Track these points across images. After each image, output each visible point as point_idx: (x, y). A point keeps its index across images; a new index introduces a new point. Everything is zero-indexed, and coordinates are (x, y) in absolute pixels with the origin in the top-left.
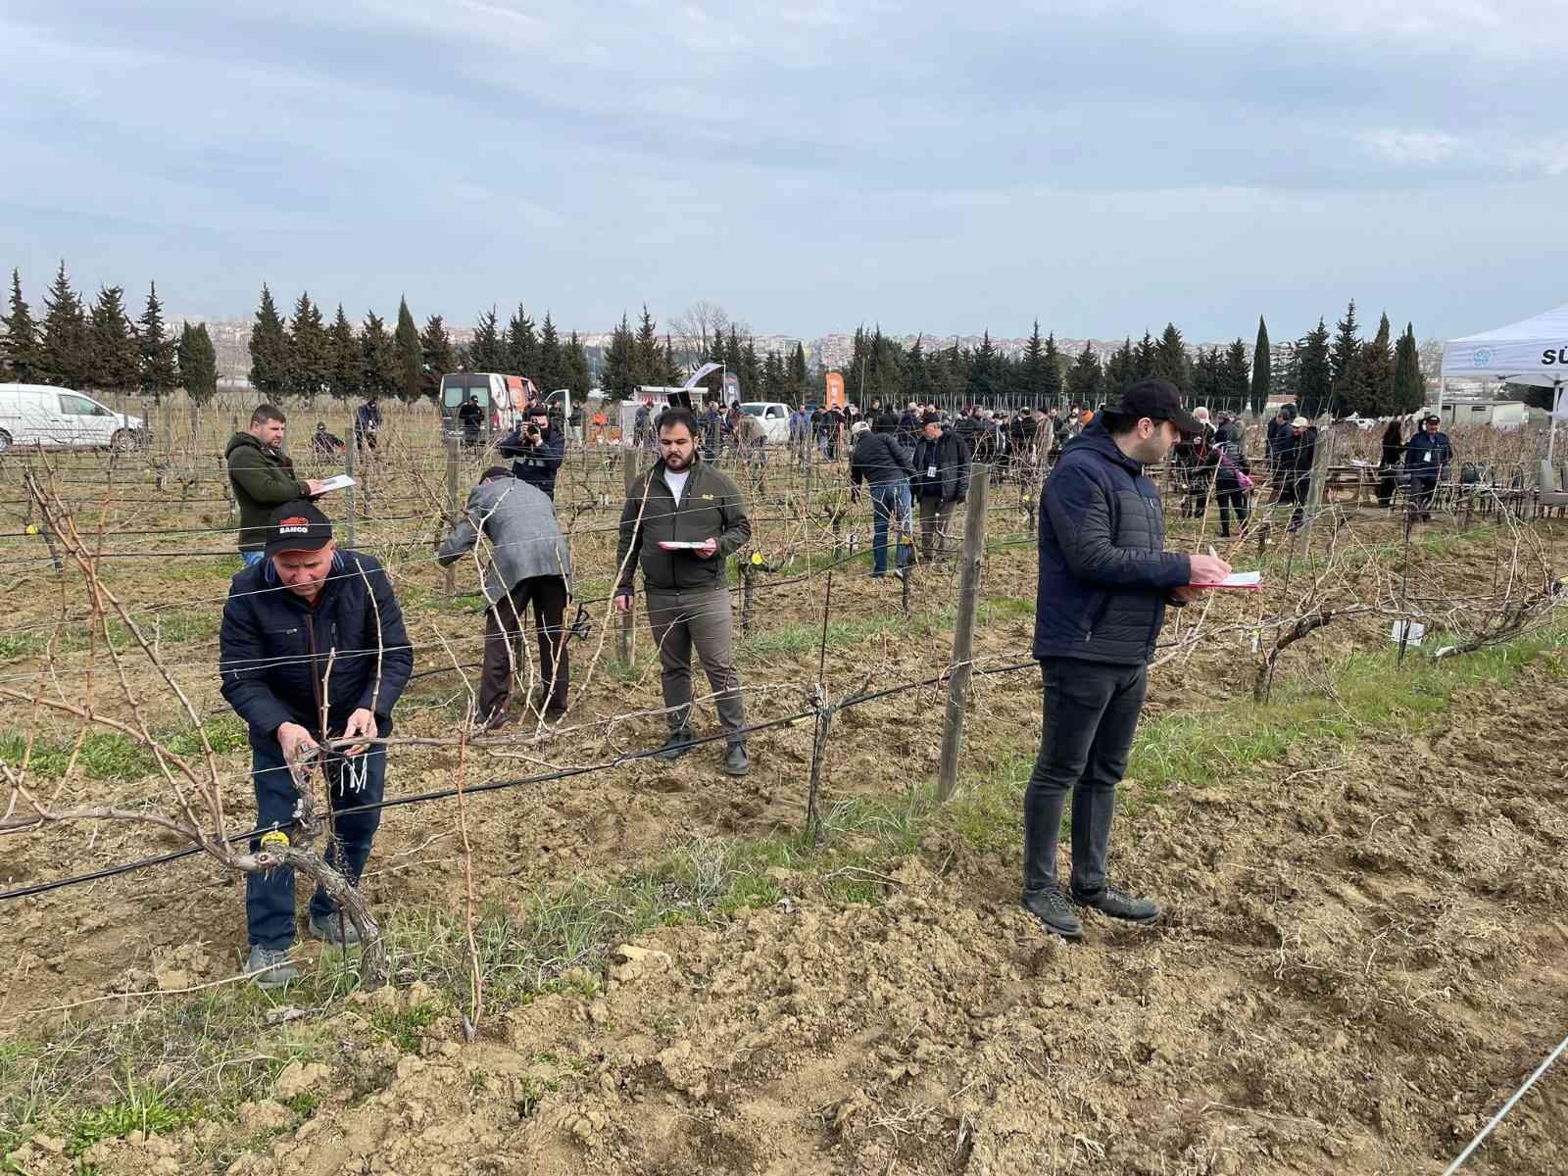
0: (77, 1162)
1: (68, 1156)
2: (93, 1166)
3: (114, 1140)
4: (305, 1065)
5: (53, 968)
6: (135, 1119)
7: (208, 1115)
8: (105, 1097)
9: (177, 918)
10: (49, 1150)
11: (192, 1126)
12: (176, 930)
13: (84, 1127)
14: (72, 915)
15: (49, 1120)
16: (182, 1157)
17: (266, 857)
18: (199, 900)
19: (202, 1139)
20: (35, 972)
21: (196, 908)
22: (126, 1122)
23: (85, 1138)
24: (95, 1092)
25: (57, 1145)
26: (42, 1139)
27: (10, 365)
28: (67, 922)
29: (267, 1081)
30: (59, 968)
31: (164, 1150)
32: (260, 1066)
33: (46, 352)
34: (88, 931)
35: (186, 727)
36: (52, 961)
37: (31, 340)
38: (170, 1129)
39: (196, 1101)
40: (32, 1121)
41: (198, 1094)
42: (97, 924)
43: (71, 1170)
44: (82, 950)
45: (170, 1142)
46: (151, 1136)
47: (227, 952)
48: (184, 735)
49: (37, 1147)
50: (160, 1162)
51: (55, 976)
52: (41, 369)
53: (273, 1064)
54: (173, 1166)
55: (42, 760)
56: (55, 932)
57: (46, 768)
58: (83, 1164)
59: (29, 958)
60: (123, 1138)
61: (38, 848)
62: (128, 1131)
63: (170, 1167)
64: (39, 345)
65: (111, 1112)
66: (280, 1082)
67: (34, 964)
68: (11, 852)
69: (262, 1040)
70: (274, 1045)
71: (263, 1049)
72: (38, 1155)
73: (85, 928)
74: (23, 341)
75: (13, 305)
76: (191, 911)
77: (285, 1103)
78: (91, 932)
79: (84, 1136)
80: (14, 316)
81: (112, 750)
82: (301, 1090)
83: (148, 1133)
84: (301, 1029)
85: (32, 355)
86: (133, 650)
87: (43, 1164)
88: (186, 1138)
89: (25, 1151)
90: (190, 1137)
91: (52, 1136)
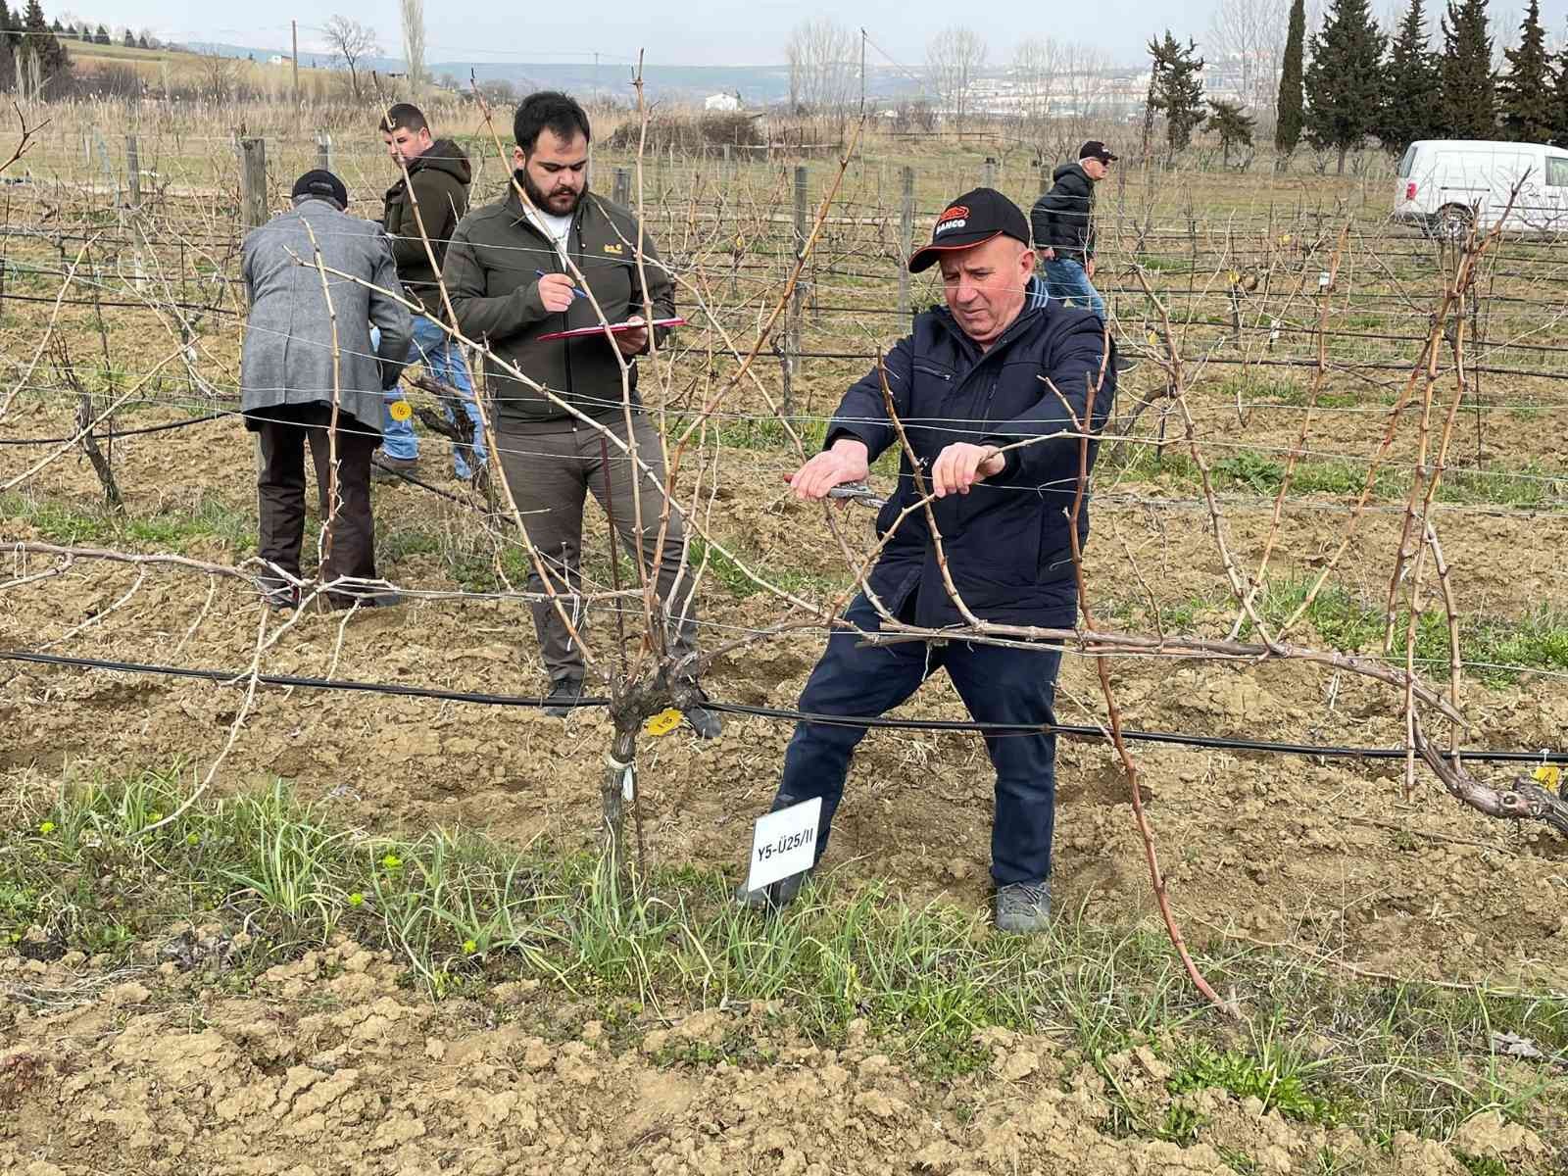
0: (1176, 1102)
1: (1169, 1089)
2: (1191, 1114)
3: (1223, 1095)
4: (1507, 1122)
5: (1253, 874)
6: (1261, 1084)
7: (1355, 1124)
8: (1239, 1042)
9: (1428, 870)
10: (1147, 1071)
11: (1329, 1127)
12: (1420, 885)
13: (1200, 1064)
14: (1299, 820)
15: (1163, 1038)
16: (1301, 1157)
17: (1514, 801)
18: (1465, 857)
19: (1335, 1150)
20: (1230, 870)
21: (1458, 867)
22: (1251, 1082)
23: (1197, 1079)
24: (1229, 1031)
25: (1160, 1070)
26: (1146, 1055)
27: (1504, 120)
28: (1290, 828)
29: (1447, 1120)
30: (1260, 877)
31: (1281, 1138)
32: (1446, 1094)
33: (1556, 99)
34: (1313, 847)
35: (1535, 624)
36: (1254, 866)
37: (1539, 84)
38: (1300, 1118)
39: (1346, 1099)
40: (1146, 1030)
41: (1349, 1091)
42: (1326, 841)
43: (1166, 1108)
44: (1297, 868)
45: (1294, 1133)
46: (1271, 1113)
47: (1474, 936)
48: (1530, 634)
49: (1136, 1061)
50: (1271, 1149)
51: (1251, 884)
52: (1546, 125)
53: (1465, 1101)
54: (1284, 1162)
55: (1336, 623)
56: (1273, 834)
57: (1339, 635)
58: (1181, 1106)
59: (1229, 852)
60: (1237, 1099)
61: (1292, 729)
62: (1246, 1094)
63: (1279, 1162)
64: (1548, 90)
65: (1237, 1062)
66: (1465, 1129)
67: (1230, 861)
68: (1259, 724)
69: (1463, 1064)
70: (1477, 1078)
71: (1459, 1074)
72: (1136, 1071)
73: (1309, 842)
74: (1528, 84)
75: (1524, 32)
76: (1450, 868)
77: (1463, 1159)
78: (1317, 850)
79: (1195, 1075)
80: (1523, 48)
81: (1428, 632)
82: (1490, 1153)
83: (1268, 1108)
84: (1521, 1074)
85: (1537, 103)
86: (1518, 513)
87: (1138, 1083)
88: (1315, 1138)
89: (1122, 1059)
90: (1320, 1139)
91: (1159, 1056)
